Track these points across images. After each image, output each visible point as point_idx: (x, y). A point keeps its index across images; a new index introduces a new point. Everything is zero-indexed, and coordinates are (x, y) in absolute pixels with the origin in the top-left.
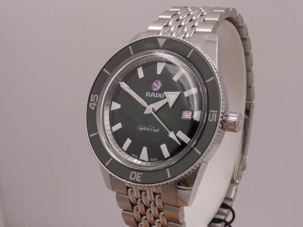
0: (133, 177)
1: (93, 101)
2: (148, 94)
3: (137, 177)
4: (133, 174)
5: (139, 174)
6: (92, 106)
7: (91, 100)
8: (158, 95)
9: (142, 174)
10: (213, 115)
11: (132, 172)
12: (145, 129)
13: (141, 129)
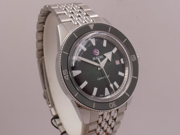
0: (111, 106)
1: (65, 74)
2: (94, 58)
3: (114, 104)
4: (111, 105)
5: (113, 103)
6: (66, 77)
7: (64, 74)
8: (100, 57)
9: (115, 102)
10: (134, 57)
11: (110, 104)
12: (101, 78)
13: (100, 79)
